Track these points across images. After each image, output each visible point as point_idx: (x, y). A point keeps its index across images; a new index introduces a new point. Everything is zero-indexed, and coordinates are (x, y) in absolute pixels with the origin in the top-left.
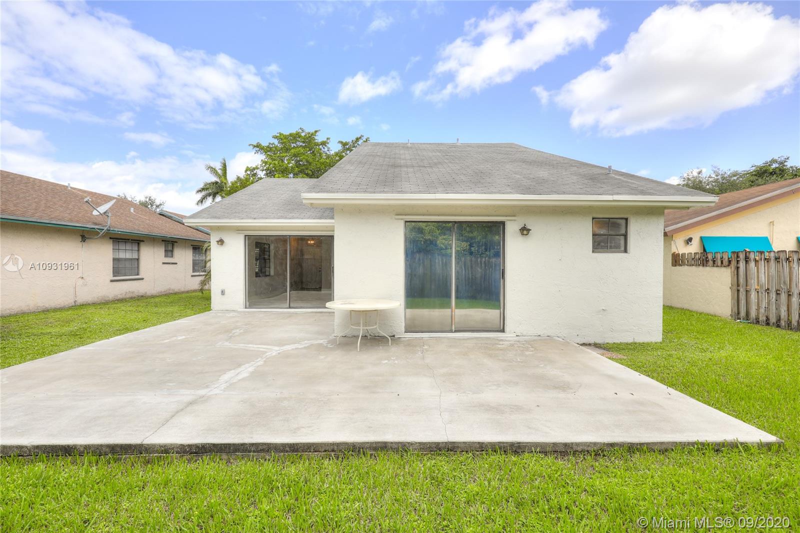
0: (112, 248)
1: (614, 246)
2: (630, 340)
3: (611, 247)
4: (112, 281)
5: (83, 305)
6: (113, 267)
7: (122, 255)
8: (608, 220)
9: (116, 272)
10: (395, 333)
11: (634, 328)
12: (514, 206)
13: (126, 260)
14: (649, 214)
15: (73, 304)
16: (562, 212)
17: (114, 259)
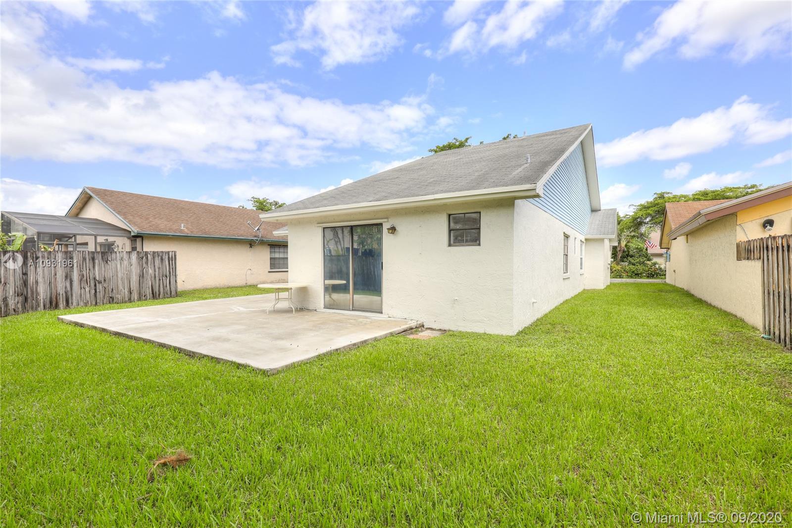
0: (269, 251)
1: (470, 239)
2: (481, 331)
3: (467, 241)
4: (269, 272)
5: (251, 286)
6: (271, 263)
7: (277, 256)
8: (463, 215)
9: (273, 265)
10: (317, 309)
11: (485, 319)
12: (388, 210)
13: (279, 258)
14: (498, 206)
15: (245, 285)
16: (422, 211)
17: (271, 259)
